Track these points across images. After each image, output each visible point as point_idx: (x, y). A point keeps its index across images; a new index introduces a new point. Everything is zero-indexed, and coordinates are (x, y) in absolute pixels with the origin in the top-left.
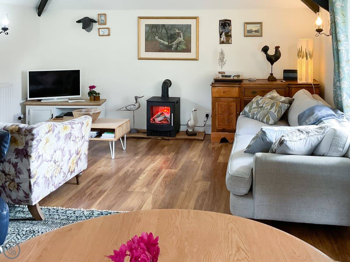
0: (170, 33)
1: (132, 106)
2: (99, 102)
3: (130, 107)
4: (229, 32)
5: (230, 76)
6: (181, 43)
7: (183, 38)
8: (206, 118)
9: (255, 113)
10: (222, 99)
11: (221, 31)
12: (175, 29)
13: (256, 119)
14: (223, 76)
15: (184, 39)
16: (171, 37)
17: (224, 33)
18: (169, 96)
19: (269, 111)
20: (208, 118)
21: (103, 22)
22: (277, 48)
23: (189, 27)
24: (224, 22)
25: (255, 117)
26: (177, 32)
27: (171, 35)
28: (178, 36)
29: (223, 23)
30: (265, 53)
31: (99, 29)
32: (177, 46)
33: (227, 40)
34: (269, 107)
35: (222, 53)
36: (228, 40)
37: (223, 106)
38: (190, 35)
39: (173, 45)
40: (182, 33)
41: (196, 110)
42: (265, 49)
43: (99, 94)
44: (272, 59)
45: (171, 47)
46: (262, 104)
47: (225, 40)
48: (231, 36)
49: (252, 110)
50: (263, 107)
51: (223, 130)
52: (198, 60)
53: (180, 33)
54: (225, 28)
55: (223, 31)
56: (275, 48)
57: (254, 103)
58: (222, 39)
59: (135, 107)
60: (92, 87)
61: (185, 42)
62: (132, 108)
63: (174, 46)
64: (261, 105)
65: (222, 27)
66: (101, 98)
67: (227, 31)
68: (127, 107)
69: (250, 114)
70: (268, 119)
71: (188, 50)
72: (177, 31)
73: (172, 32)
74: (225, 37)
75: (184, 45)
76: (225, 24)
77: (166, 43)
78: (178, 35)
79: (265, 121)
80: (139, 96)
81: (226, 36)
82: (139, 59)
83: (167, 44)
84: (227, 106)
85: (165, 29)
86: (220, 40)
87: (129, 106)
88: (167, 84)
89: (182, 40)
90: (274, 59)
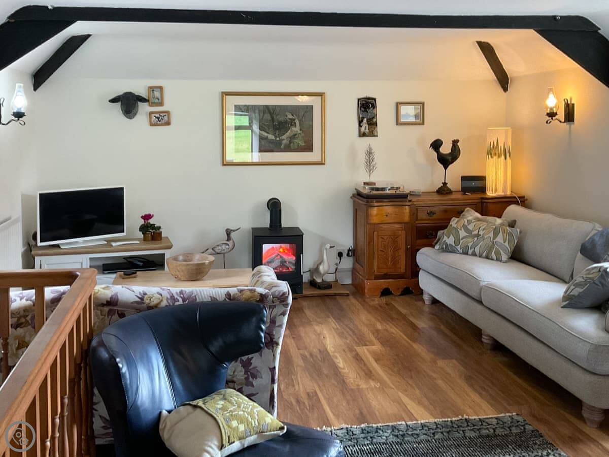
0: (278, 120)
1: (224, 246)
2: (161, 243)
3: (220, 248)
4: (373, 118)
5: (383, 189)
6: (297, 136)
7: (299, 128)
8: (339, 258)
9: (470, 245)
10: (384, 226)
11: (361, 116)
12: (287, 113)
13: (474, 254)
14: (372, 189)
15: (301, 130)
16: (279, 126)
17: (365, 119)
18: (283, 226)
19: (493, 242)
20: (342, 258)
21: (156, 101)
22: (455, 143)
23: (309, 109)
24: (365, 101)
25: (470, 252)
26: (290, 119)
27: (280, 123)
28: (292, 125)
29: (363, 104)
30: (435, 151)
31: (151, 113)
32: (290, 142)
33: (370, 130)
34: (491, 235)
35: (370, 153)
36: (372, 131)
37: (385, 237)
38: (311, 123)
39: (283, 140)
40: (299, 120)
41: (334, 247)
42: (436, 145)
43: (159, 228)
44: (446, 161)
45: (280, 143)
46: (477, 230)
47: (368, 131)
48: (376, 124)
49: (461, 242)
50: (480, 235)
51: (385, 276)
52: (324, 164)
53: (295, 119)
54: (367, 112)
55: (364, 116)
56: (451, 142)
57: (461, 230)
58: (363, 129)
59: (227, 247)
60: (147, 217)
61: (303, 134)
62: (224, 250)
63: (284, 142)
64: (476, 232)
65: (362, 109)
66: (163, 235)
67: (370, 116)
68: (215, 247)
69: (458, 247)
70: (498, 253)
71: (309, 148)
72: (290, 116)
73: (282, 119)
74: (367, 126)
75: (301, 140)
76: (367, 105)
77: (271, 137)
78: (292, 123)
79: (494, 256)
80: (232, 229)
81: (368, 124)
82: (224, 165)
83: (273, 138)
84: (392, 237)
85: (270, 114)
86: (360, 131)
87: (218, 246)
88: (274, 206)
89: (297, 132)
90: (450, 160)
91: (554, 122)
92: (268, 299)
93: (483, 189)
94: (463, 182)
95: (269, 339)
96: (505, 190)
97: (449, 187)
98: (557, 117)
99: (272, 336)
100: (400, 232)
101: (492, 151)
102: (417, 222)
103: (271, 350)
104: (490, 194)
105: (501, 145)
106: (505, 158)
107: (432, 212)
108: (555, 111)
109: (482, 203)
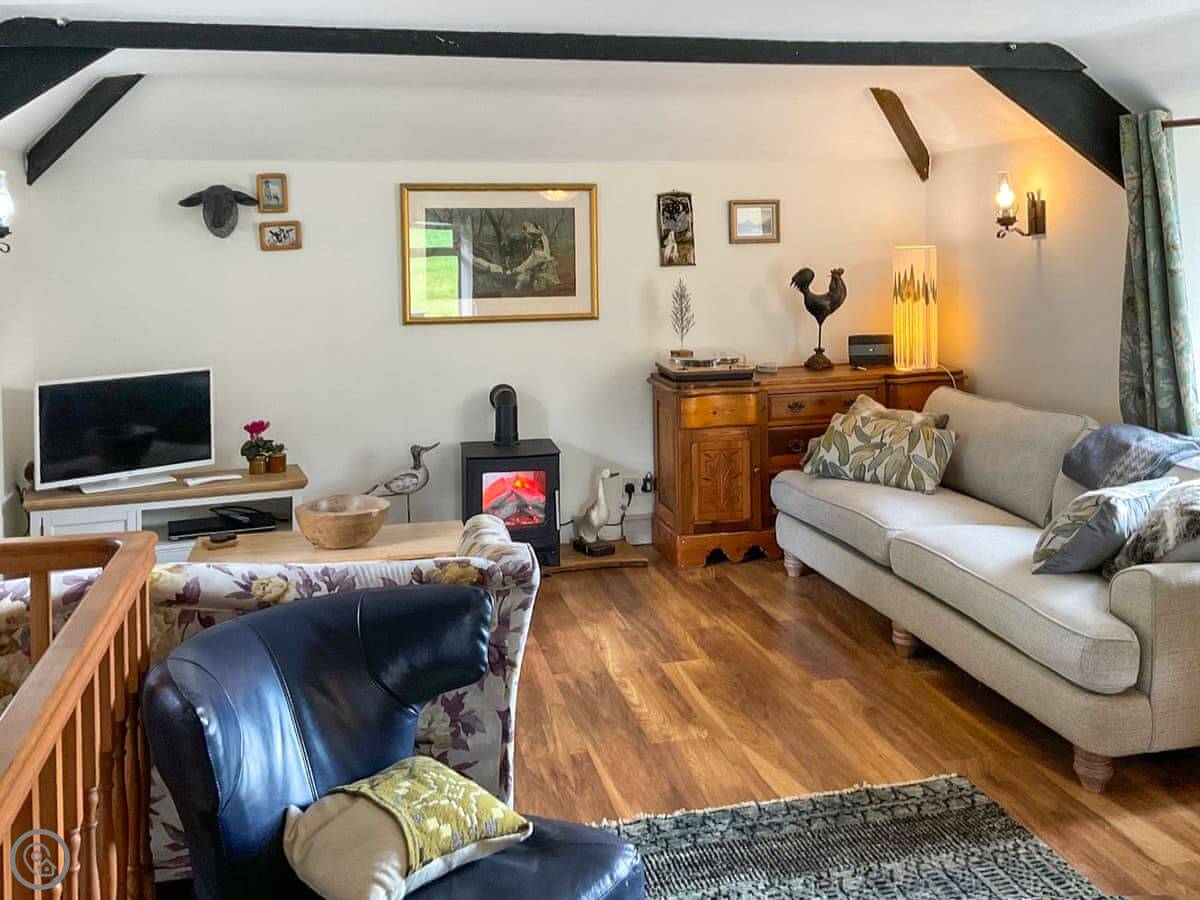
0: (508, 236)
1: (408, 481)
2: (285, 478)
3: (400, 483)
4: (687, 230)
6: (545, 265)
7: (549, 251)
8: (627, 495)
9: (867, 463)
10: (710, 433)
11: (663, 227)
12: (526, 224)
13: (875, 481)
14: (687, 363)
15: (552, 254)
16: (511, 248)
17: (672, 233)
18: (520, 438)
19: (909, 457)
20: (633, 495)
21: (274, 202)
22: (836, 275)
23: (567, 215)
24: (671, 200)
25: (868, 476)
26: (530, 234)
27: (513, 242)
28: (535, 246)
29: (668, 204)
30: (801, 290)
31: (263, 226)
32: (533, 277)
33: (682, 254)
34: (905, 443)
35: (681, 296)
36: (685, 255)
37: (712, 454)
38: (570, 242)
39: (520, 273)
40: (548, 237)
41: (617, 474)
42: (803, 279)
43: (281, 447)
44: (819, 309)
45: (512, 280)
46: (880, 436)
47: (677, 255)
48: (691, 242)
49: (852, 457)
50: (885, 445)
51: (715, 527)
52: (597, 318)
53: (541, 235)
54: (675, 220)
55: (670, 228)
57: (850, 436)
58: (668, 251)
59: (415, 480)
60: (256, 428)
61: (556, 263)
62: (408, 487)
63: (521, 278)
64: (877, 440)
65: (667, 214)
66: (288, 462)
67: (680, 226)
68: (391, 482)
69: (846, 469)
70: (917, 477)
71: (568, 288)
72: (531, 229)
73: (515, 234)
74: (676, 245)
75: (553, 274)
76: (674, 207)
77: (496, 268)
78: (534, 242)
79: (911, 483)
80: (424, 446)
81: (678, 243)
82: (406, 323)
83: (500, 270)
84: (725, 452)
85: (494, 224)
86: (662, 254)
87: (397, 479)
88: (504, 400)
89: (545, 258)
90: (829, 308)
91: (1012, 235)
92: (493, 579)
93: (888, 360)
94: (853, 347)
95: (497, 656)
96: (927, 359)
97: (828, 357)
98: (1015, 225)
99: (503, 651)
100: (740, 442)
101: (902, 289)
102: (771, 424)
103: (501, 678)
104: (901, 368)
105: (918, 277)
106: (927, 302)
107: (797, 404)
108: (1012, 216)
109: (887, 385)
